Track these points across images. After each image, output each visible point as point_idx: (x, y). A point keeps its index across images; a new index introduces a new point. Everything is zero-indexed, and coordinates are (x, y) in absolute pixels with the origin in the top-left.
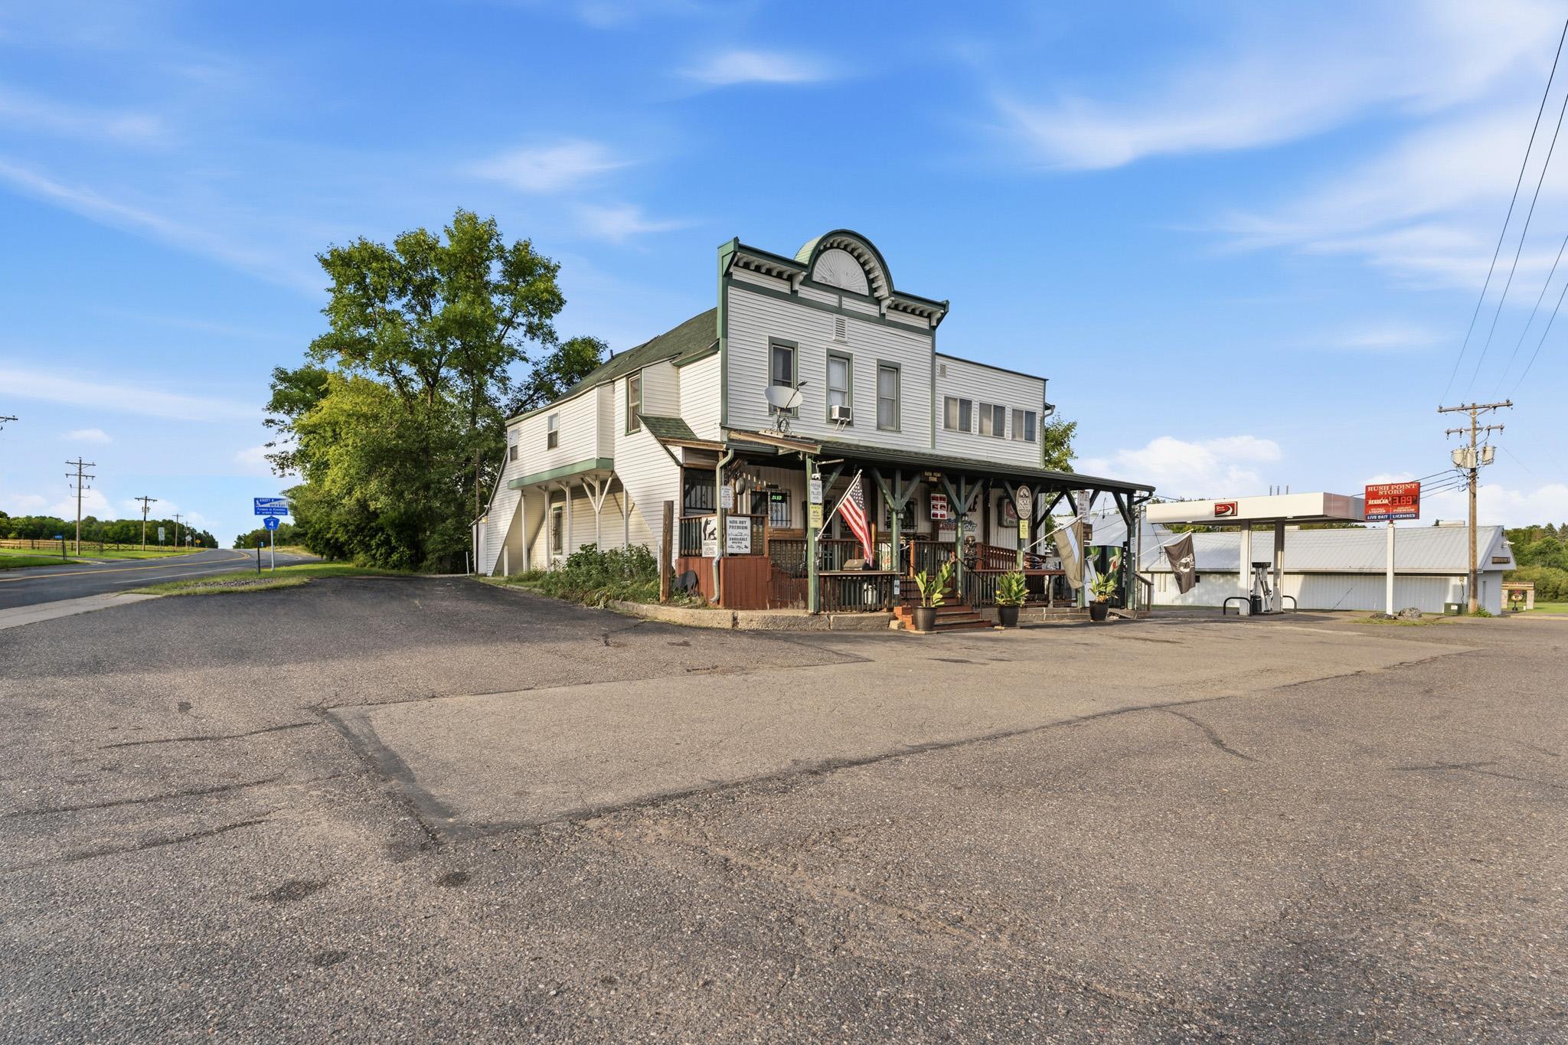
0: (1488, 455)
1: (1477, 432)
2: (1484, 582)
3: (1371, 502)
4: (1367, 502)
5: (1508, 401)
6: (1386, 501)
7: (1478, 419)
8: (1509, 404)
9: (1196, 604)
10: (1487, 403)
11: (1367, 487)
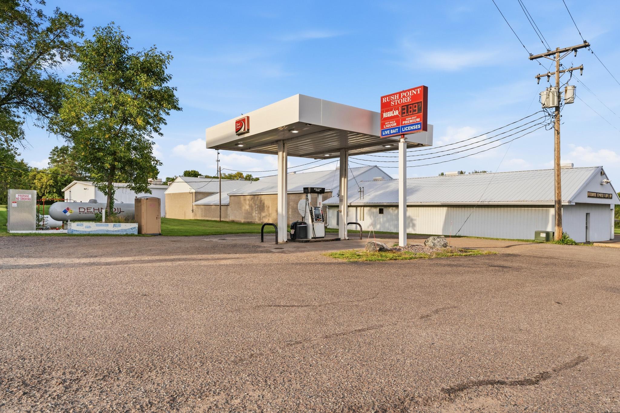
0: (569, 94)
1: (561, 74)
2: (587, 214)
3: (385, 115)
4: (382, 115)
5: (585, 42)
6: (396, 113)
7: (561, 62)
8: (586, 45)
9: (382, 231)
10: (567, 47)
11: (382, 98)
